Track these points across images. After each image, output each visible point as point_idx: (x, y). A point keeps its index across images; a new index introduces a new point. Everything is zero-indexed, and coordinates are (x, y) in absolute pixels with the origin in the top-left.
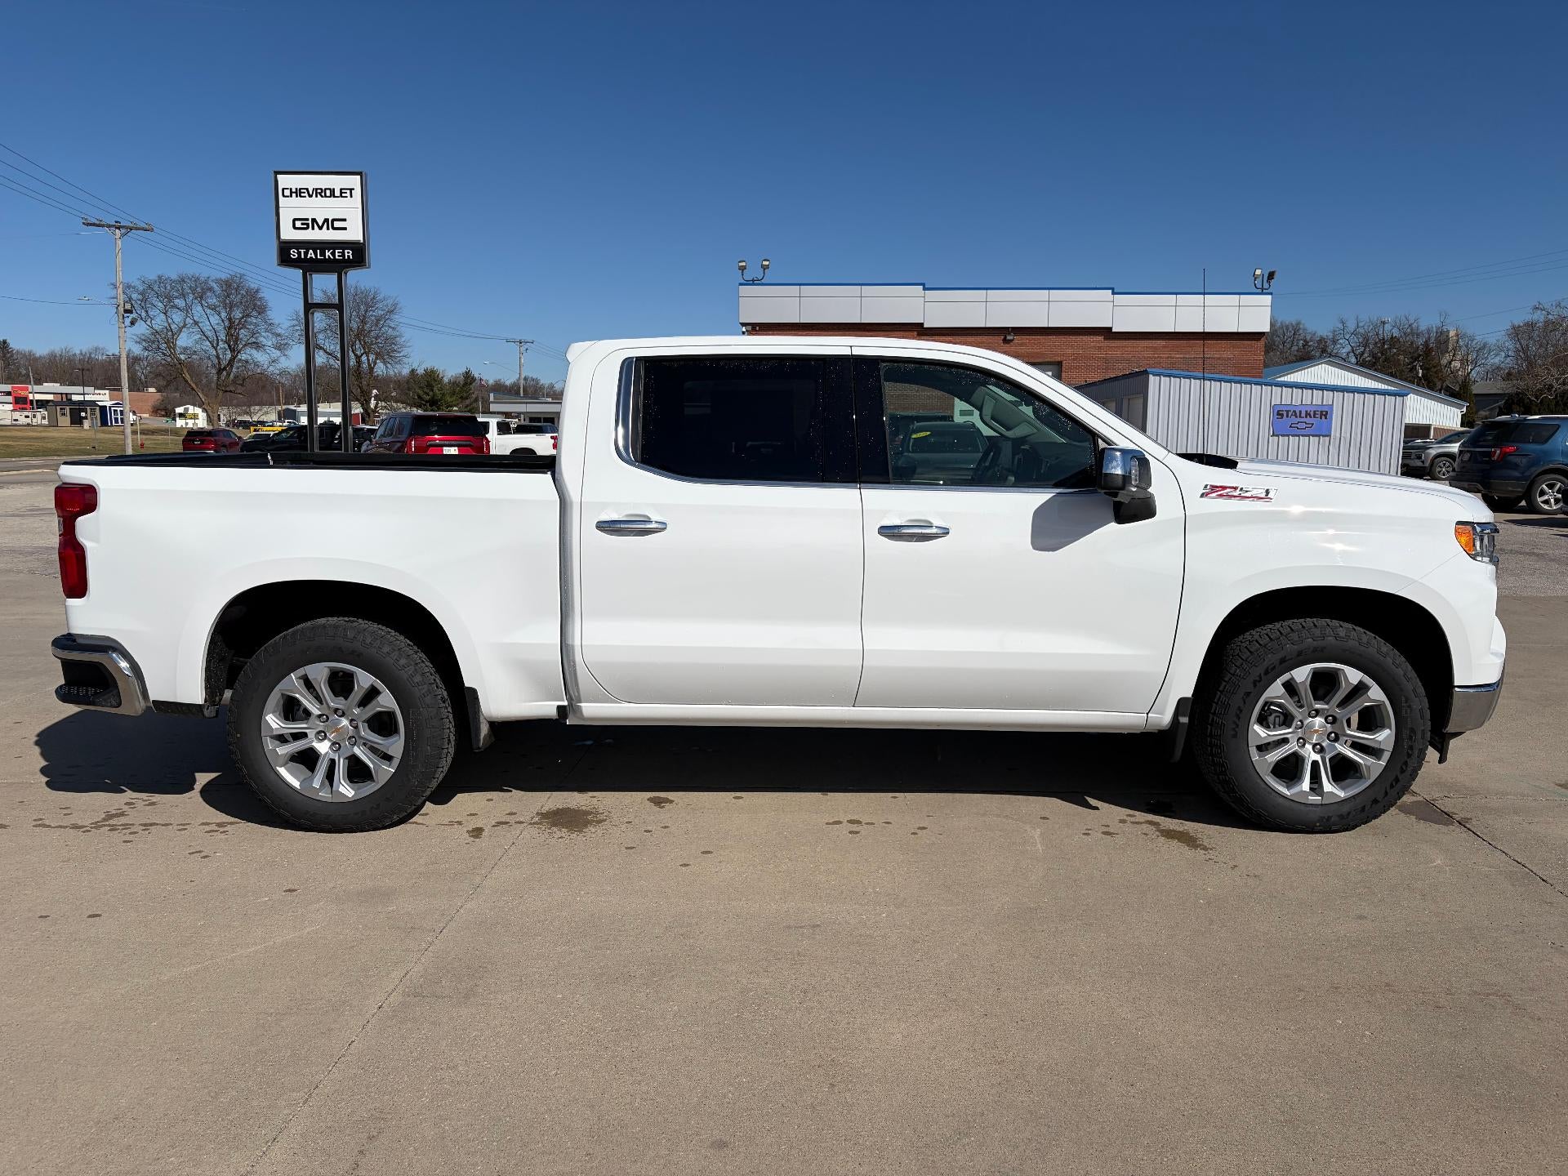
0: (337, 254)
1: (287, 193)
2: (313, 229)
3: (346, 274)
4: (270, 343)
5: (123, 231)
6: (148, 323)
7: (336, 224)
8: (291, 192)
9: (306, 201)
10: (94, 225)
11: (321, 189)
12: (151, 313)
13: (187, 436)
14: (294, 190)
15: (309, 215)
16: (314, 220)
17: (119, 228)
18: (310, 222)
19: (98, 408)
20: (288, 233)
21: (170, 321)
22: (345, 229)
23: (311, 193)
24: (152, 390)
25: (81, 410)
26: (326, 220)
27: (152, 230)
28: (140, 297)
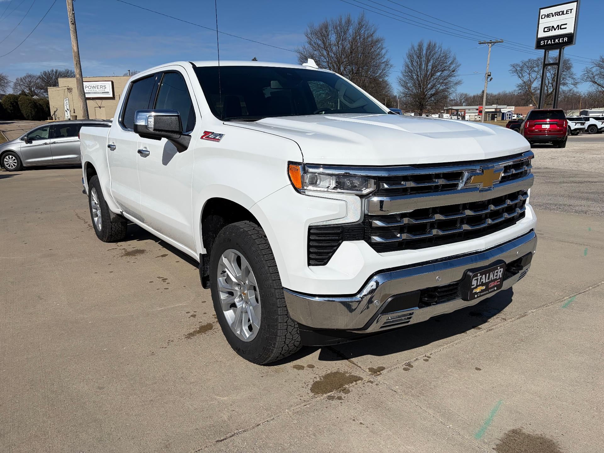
0: (561, 40)
1: (543, 17)
2: (552, 31)
3: (564, 49)
4: (570, 83)
5: (492, 44)
6: (522, 79)
7: (562, 27)
8: (545, 16)
9: (551, 19)
10: (482, 43)
11: (558, 12)
12: (523, 75)
13: (508, 123)
14: (546, 15)
15: (551, 25)
16: (553, 27)
17: (491, 43)
18: (551, 28)
19: (501, 113)
20: (541, 34)
21: (530, 77)
22: (566, 28)
23: (553, 15)
24: (531, 105)
25: (495, 115)
26: (558, 26)
27: (503, 42)
28: (520, 69)
